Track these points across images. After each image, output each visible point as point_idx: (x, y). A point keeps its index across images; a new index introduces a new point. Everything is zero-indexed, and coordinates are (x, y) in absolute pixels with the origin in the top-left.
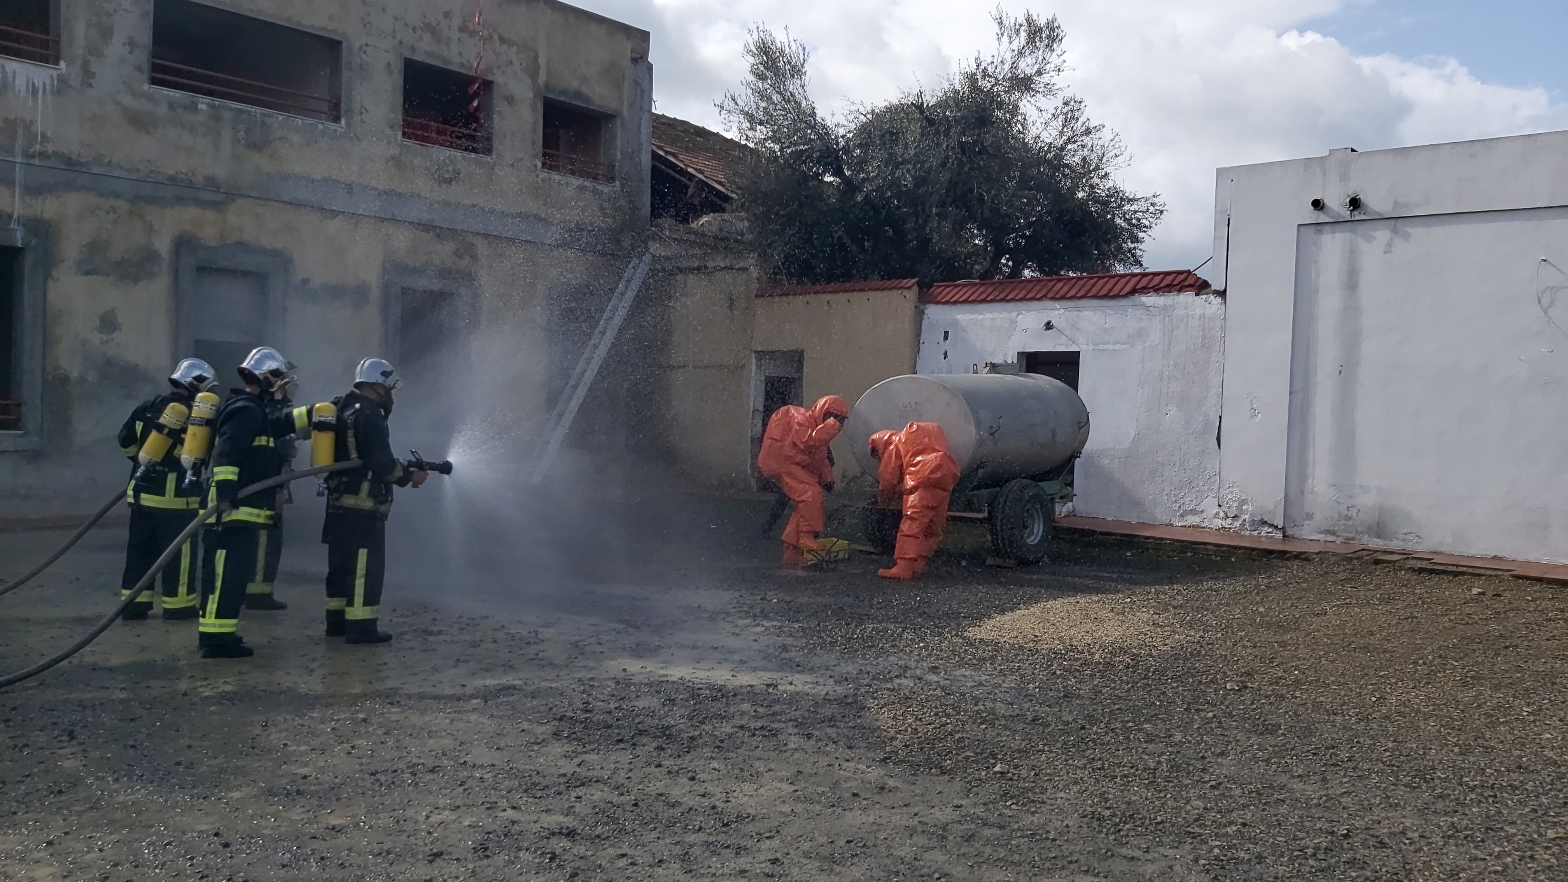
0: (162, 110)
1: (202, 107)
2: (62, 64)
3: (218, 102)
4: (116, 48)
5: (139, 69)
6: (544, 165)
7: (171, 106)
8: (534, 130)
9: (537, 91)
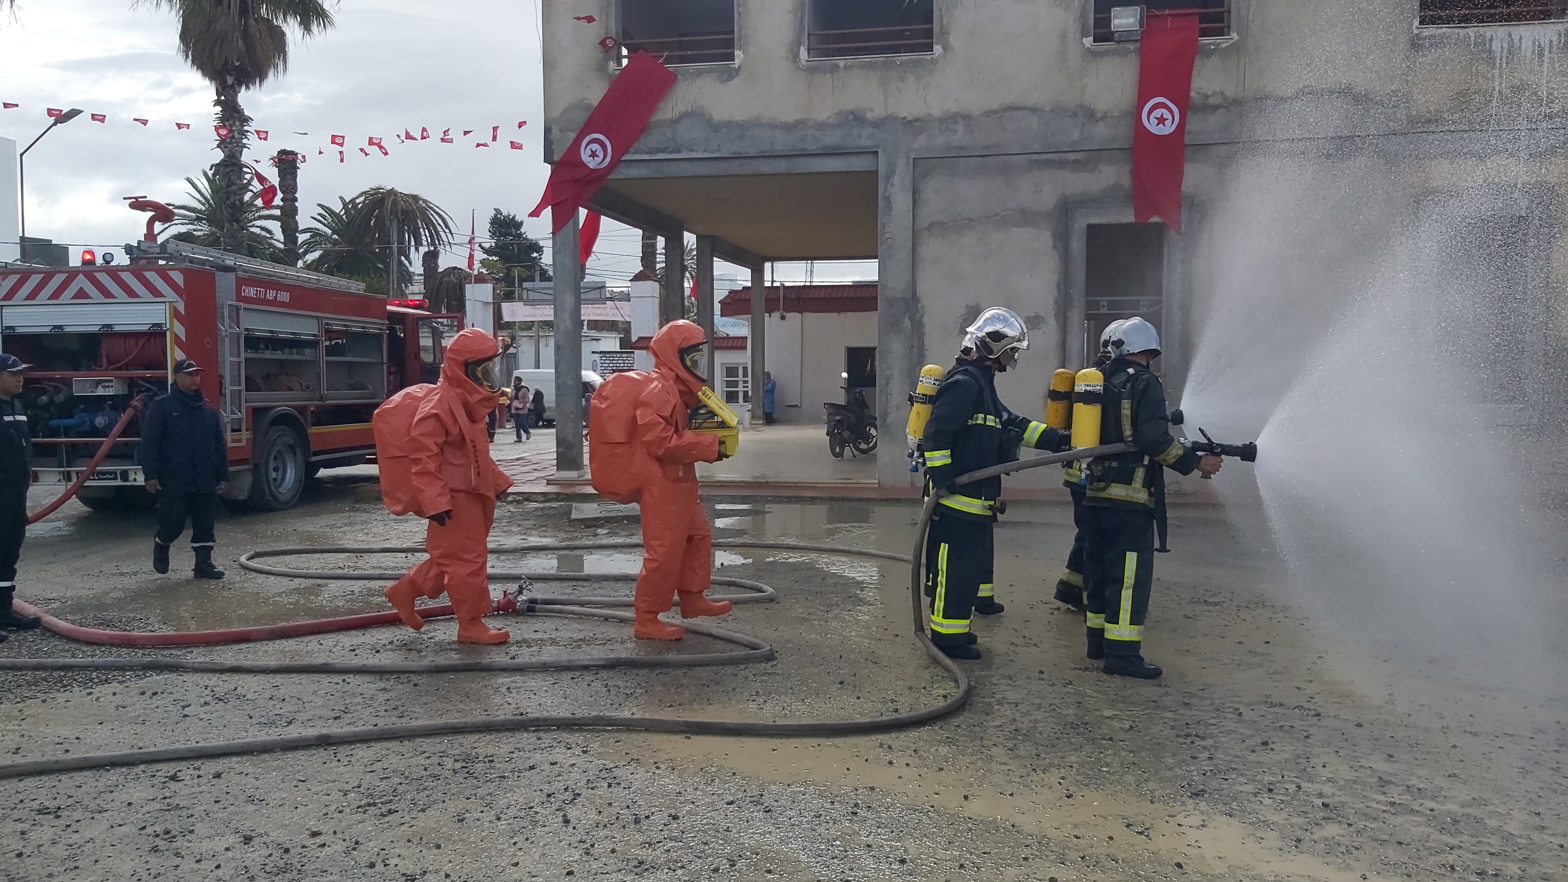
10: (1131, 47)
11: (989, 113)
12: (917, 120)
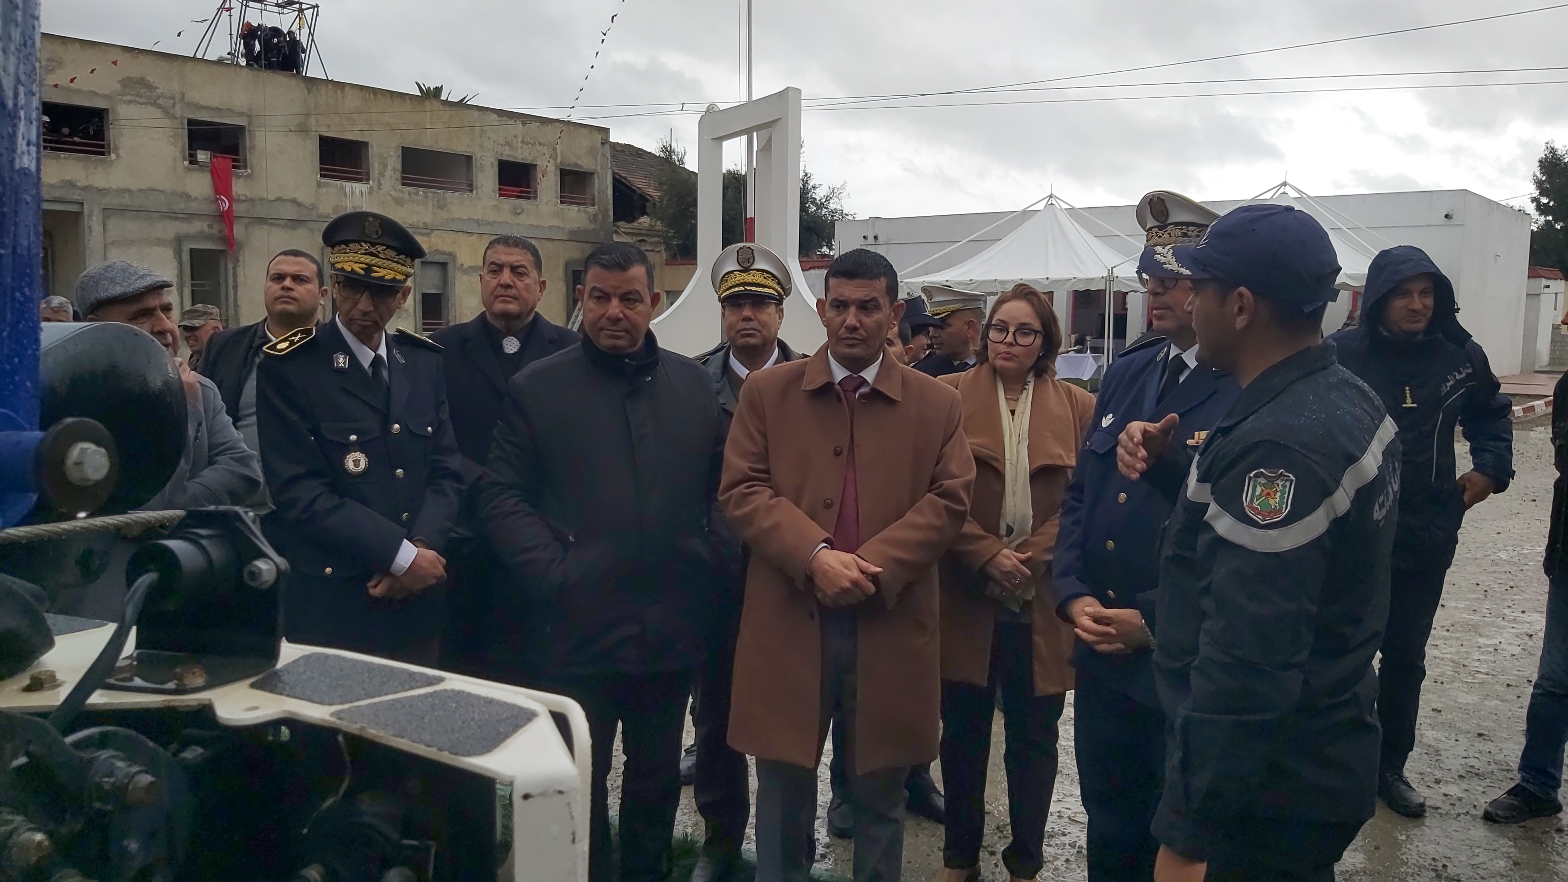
0: (407, 196)
1: (421, 193)
2: (371, 182)
3: (426, 190)
4: (389, 172)
5: (397, 180)
6: (561, 202)
7: (410, 194)
8: (556, 186)
9: (557, 166)
10: (206, 169)
11: (141, 190)
12: (105, 189)
